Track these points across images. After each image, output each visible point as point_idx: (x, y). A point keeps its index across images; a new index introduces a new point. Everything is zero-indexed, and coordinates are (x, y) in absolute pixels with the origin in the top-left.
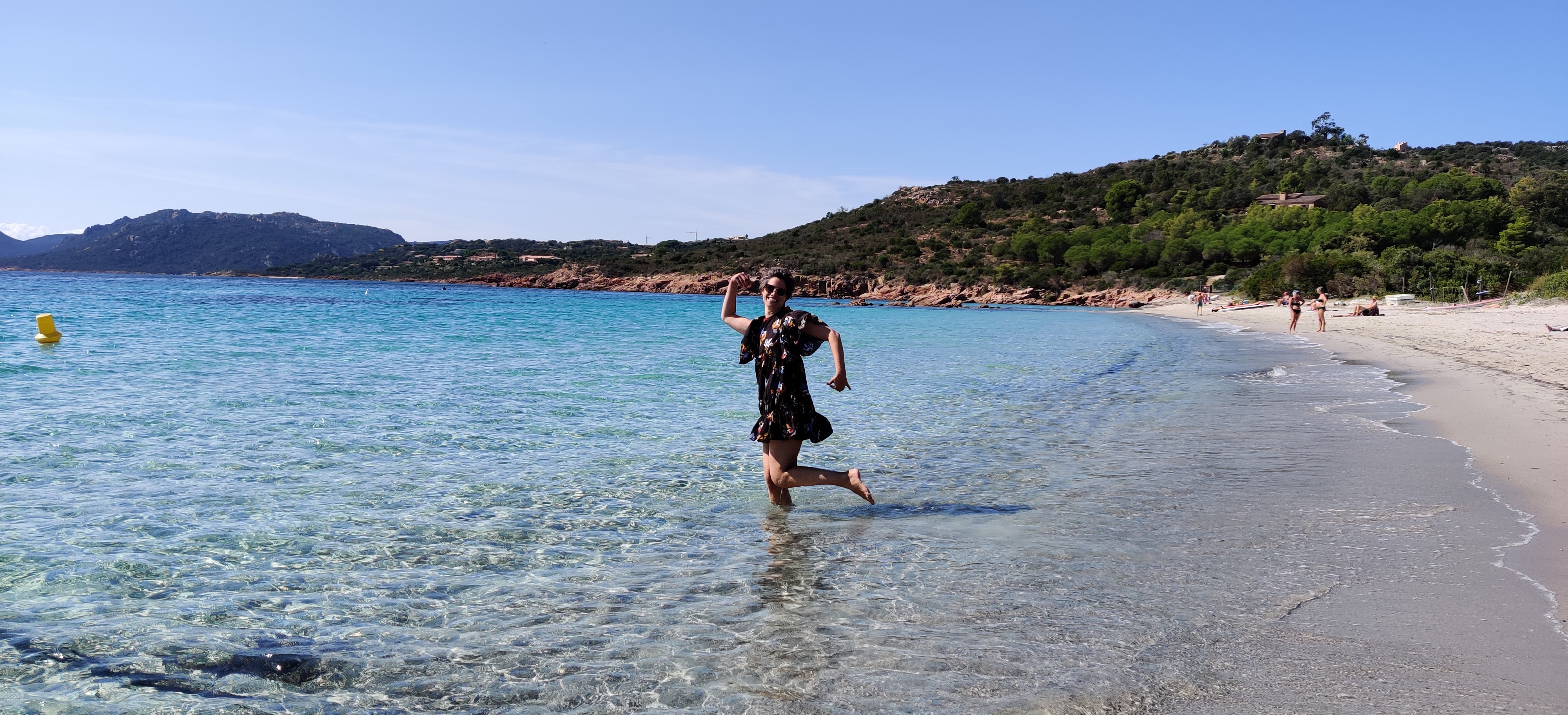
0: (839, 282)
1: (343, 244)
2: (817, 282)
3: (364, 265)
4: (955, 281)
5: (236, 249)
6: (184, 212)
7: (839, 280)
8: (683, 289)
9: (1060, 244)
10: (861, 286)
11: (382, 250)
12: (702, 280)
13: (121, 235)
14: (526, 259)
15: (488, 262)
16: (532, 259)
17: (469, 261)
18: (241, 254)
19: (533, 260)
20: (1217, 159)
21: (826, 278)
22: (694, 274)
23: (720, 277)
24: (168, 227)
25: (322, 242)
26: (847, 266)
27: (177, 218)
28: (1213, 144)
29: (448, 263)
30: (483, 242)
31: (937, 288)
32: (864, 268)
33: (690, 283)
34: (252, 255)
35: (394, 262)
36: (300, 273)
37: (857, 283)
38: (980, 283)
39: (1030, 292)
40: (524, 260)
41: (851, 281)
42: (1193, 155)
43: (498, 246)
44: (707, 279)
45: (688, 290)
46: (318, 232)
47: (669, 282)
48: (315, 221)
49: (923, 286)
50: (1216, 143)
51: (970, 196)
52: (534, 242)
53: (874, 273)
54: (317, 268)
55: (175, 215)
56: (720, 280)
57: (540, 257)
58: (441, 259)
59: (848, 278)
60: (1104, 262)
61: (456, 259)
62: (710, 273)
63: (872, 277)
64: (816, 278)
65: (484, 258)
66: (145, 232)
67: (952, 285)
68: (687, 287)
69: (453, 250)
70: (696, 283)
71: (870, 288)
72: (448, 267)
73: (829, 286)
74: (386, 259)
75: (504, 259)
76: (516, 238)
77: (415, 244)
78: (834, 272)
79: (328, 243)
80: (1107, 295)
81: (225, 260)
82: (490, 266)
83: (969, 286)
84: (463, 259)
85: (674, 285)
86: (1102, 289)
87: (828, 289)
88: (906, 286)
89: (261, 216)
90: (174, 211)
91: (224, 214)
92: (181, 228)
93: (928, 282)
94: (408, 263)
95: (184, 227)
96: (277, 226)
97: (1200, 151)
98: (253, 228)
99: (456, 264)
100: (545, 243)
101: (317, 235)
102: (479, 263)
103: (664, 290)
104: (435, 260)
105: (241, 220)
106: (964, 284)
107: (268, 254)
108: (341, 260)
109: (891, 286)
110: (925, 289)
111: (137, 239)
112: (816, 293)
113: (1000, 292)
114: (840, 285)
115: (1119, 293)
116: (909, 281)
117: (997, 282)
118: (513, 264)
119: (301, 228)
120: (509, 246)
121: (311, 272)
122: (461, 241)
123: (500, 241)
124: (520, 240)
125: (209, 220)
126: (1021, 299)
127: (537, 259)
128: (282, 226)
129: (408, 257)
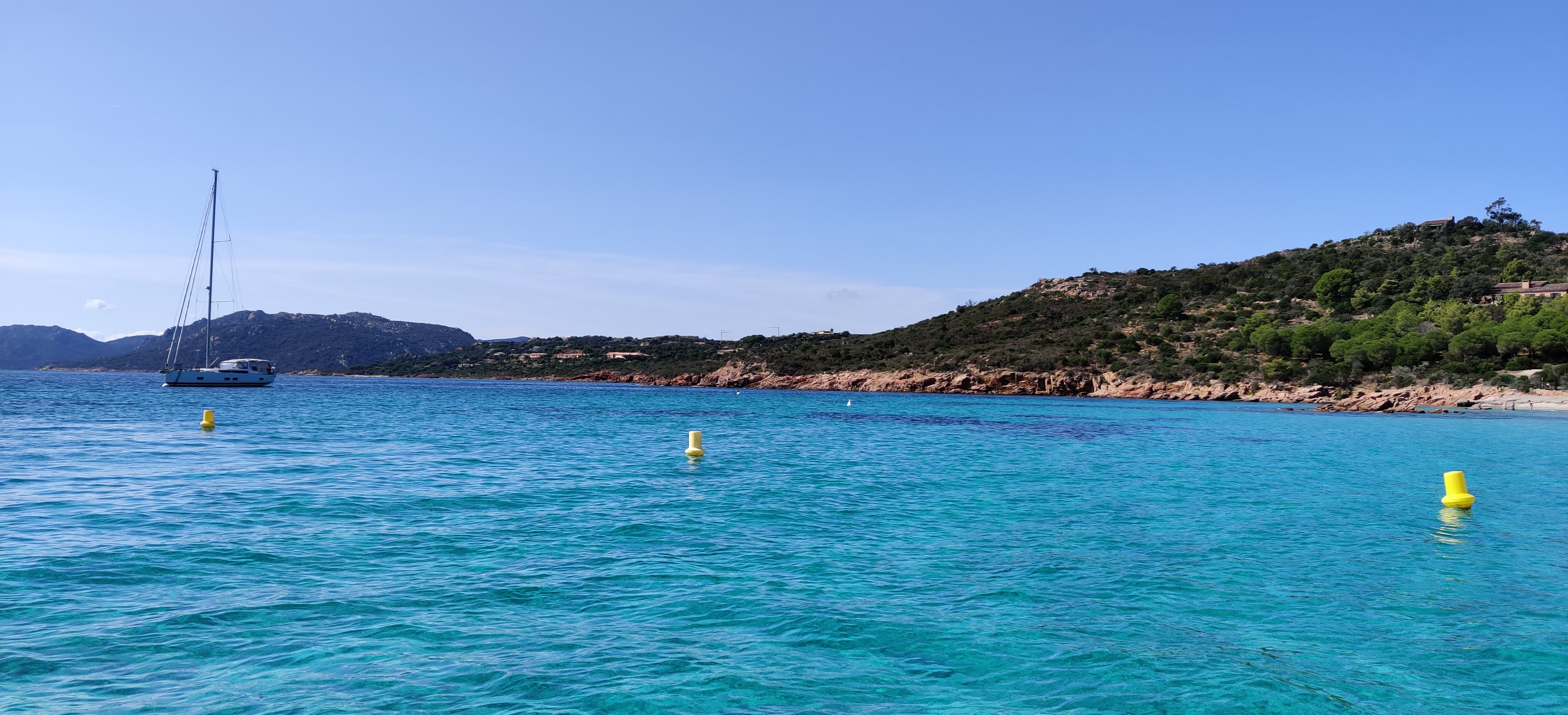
0: (1060, 379)
1: (415, 343)
2: (1035, 379)
3: (446, 363)
4: (1215, 378)
5: (312, 349)
6: (260, 314)
7: (1059, 377)
8: (883, 387)
9: (1317, 337)
10: (1086, 384)
11: (460, 348)
12: (904, 378)
13: (203, 336)
14: (614, 356)
15: (576, 359)
16: (619, 355)
17: (556, 358)
18: (317, 353)
19: (621, 357)
20: (1387, 247)
21: (1045, 374)
22: (893, 372)
23: (924, 374)
24: (247, 328)
25: (395, 341)
26: (1065, 363)
27: (254, 319)
28: (1375, 232)
29: (535, 360)
30: (561, 339)
31: (1194, 385)
32: (1085, 364)
33: (890, 381)
34: (327, 354)
35: (473, 360)
36: (383, 371)
37: (1081, 380)
38: (1246, 380)
39: (1318, 390)
40: (612, 357)
41: (1075, 378)
42: (1355, 243)
43: (576, 343)
44: (909, 377)
45: (889, 388)
46: (391, 331)
47: (865, 380)
48: (387, 321)
49: (1175, 383)
50: (1379, 230)
51: (1123, 287)
52: (610, 338)
53: (1098, 369)
54: (399, 367)
55: (251, 316)
56: (926, 378)
57: (628, 354)
58: (527, 357)
59: (1071, 375)
60: (1385, 357)
61: (542, 357)
62: (912, 370)
63: (1096, 373)
64: (1033, 375)
65: (570, 355)
66: (225, 332)
67: (1212, 381)
68: (887, 385)
69: (531, 347)
70: (897, 381)
71: (1095, 384)
72: (535, 365)
73: (1049, 383)
74: (466, 357)
75: (591, 356)
76: (592, 335)
77: (493, 341)
78: (1051, 368)
79: (401, 341)
80: (1412, 394)
81: (302, 360)
82: (579, 363)
83: (1234, 383)
84: (549, 356)
85: (873, 383)
86: (1403, 386)
87: (1047, 387)
88: (1155, 383)
89: (335, 316)
90: (251, 312)
91: (299, 315)
92: (259, 329)
93: (1180, 378)
94: (489, 361)
95: (262, 328)
96: (351, 326)
97: (1363, 239)
98: (328, 328)
99: (543, 362)
100: (622, 340)
101: (390, 334)
102: (566, 360)
103: (861, 389)
104: (522, 358)
105: (317, 320)
106: (1228, 381)
107: (343, 353)
108: (422, 359)
109: (1134, 383)
110: (1178, 386)
111: (217, 340)
112: (1034, 390)
113: (1276, 389)
114: (1062, 382)
115: (1427, 390)
116: (1157, 378)
117: (1269, 380)
118: (601, 361)
119: (375, 328)
120: (587, 343)
121: (394, 371)
122: (538, 338)
123: (577, 338)
124: (596, 337)
125: (284, 320)
126: (1311, 397)
127: (625, 356)
128: (356, 325)
129: (488, 355)
